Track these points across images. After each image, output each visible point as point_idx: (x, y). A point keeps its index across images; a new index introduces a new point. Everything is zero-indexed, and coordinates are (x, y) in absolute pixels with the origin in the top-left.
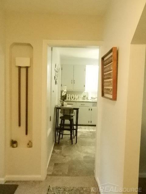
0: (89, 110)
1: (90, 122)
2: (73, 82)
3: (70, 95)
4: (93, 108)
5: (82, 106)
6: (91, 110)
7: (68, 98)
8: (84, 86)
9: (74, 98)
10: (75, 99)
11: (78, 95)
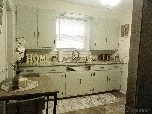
0: (63, 76)
1: (64, 94)
2: (37, 35)
3: (31, 55)
4: (68, 73)
5: (52, 72)
6: (66, 76)
7: (29, 60)
8: (54, 42)
9: (38, 60)
10: (41, 61)
11: (44, 55)
